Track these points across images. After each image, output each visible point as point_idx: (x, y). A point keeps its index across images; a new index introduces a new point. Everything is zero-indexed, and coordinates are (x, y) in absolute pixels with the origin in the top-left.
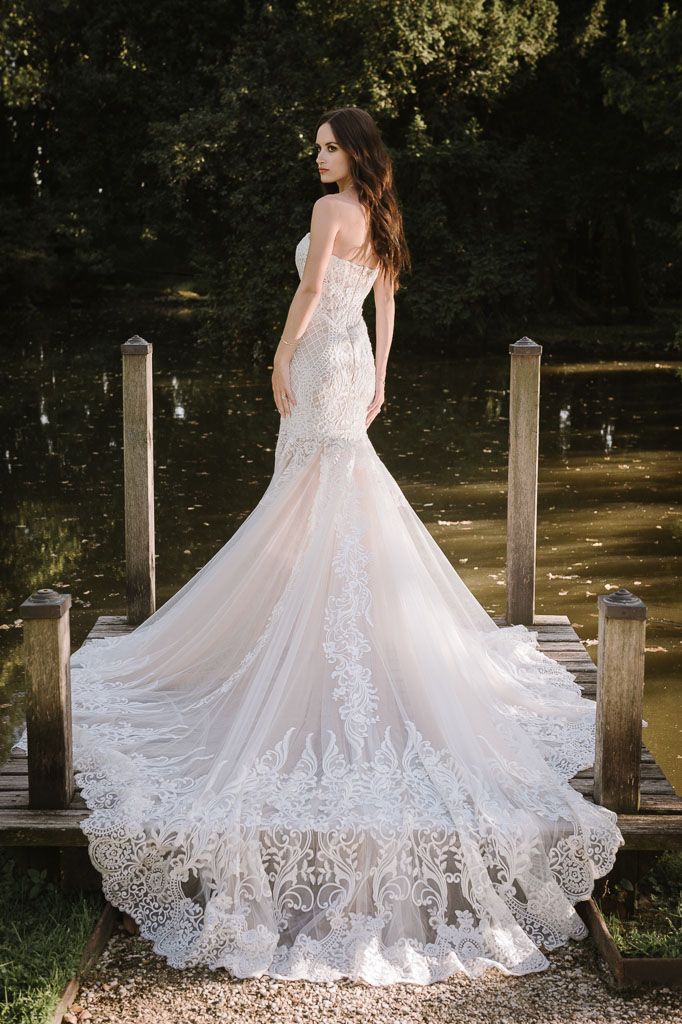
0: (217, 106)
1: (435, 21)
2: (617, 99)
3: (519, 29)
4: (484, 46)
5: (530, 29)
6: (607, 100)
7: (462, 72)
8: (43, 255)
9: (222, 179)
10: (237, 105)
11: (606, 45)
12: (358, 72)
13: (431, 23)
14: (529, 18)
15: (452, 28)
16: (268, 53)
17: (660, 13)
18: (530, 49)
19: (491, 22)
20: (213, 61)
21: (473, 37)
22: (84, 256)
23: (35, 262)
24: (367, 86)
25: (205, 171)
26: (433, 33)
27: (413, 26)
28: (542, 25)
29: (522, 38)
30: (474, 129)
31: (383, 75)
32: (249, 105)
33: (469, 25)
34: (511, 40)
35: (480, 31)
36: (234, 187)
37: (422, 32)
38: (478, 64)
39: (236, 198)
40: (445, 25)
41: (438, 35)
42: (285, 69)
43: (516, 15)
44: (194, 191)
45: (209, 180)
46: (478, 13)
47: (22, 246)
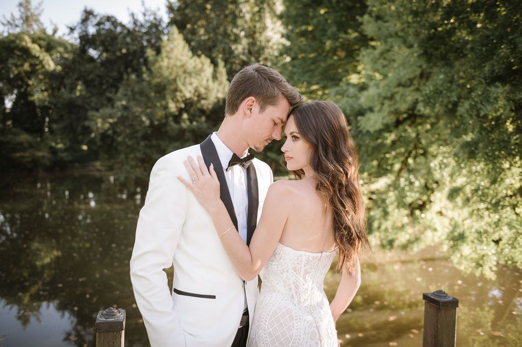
0: (113, 106)
1: (191, 84)
3: (217, 89)
4: (206, 93)
5: (221, 89)
7: (199, 101)
8: (46, 154)
9: (115, 132)
10: (121, 108)
12: (164, 98)
13: (189, 85)
14: (220, 85)
15: (197, 87)
16: (132, 91)
18: (221, 96)
19: (208, 86)
20: (111, 92)
21: (202, 90)
22: (61, 155)
23: (43, 157)
24: (167, 103)
25: (109, 129)
26: (191, 88)
27: (184, 85)
28: (224, 88)
29: (218, 91)
30: (203, 119)
31: (173, 100)
32: (125, 108)
33: (201, 86)
34: (215, 91)
35: (205, 88)
36: (119, 134)
37: (186, 88)
38: (203, 99)
39: (120, 139)
40: (194, 86)
42: (138, 96)
43: (216, 84)
44: (104, 136)
45: (110, 132)
46: (204, 83)
47: (39, 150)
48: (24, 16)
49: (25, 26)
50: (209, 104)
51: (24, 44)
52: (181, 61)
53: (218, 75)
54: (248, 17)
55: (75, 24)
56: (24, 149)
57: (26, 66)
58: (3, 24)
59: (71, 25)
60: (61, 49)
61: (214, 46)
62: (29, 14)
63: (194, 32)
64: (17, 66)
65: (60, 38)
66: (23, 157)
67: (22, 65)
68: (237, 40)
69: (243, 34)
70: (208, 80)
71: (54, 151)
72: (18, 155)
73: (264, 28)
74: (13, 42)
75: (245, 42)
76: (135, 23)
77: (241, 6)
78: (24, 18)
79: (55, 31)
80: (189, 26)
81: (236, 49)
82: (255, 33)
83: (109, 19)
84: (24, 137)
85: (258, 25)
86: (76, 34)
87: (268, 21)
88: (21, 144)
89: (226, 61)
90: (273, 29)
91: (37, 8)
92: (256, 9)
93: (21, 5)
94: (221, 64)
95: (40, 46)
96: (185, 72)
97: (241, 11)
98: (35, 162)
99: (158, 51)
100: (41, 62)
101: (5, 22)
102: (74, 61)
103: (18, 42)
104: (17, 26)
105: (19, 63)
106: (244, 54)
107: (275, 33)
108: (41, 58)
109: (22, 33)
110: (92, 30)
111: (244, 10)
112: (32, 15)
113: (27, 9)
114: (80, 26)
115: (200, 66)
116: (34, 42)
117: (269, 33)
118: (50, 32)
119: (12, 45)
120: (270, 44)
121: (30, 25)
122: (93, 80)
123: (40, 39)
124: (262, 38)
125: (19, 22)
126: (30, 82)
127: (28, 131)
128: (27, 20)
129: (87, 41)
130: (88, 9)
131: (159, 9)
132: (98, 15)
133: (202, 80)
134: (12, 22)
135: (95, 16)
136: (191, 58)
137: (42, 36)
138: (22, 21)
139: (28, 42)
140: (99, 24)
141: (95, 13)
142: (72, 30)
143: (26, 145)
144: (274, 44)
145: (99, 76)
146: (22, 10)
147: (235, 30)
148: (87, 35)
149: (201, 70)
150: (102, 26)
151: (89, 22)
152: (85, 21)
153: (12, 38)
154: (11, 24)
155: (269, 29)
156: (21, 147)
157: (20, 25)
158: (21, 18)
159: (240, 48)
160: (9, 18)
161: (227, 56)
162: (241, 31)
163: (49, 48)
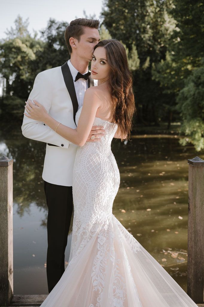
2: (155, 78)
3: (132, 64)
5: (134, 64)
6: (153, 78)
11: (150, 67)
17: (161, 62)
28: (136, 64)
29: (132, 66)
43: (131, 61)
48: (18, 28)
49: (19, 34)
51: (17, 44)
53: (132, 55)
54: (152, 15)
55: (45, 30)
56: (18, 109)
57: (19, 58)
58: (7, 34)
59: (42, 31)
60: (38, 46)
61: (130, 36)
62: (21, 26)
63: (117, 28)
64: (14, 58)
65: (38, 39)
66: (18, 113)
67: (17, 58)
68: (145, 31)
69: (148, 26)
72: (15, 112)
73: (164, 22)
74: (12, 44)
75: (150, 32)
77: (148, 8)
78: (19, 29)
79: (36, 36)
80: (114, 25)
81: (144, 37)
82: (157, 25)
83: (64, 24)
84: (19, 101)
85: (159, 20)
86: (45, 36)
87: (167, 17)
88: (17, 105)
89: (138, 46)
90: (170, 22)
91: (25, 22)
92: (158, 9)
93: (16, 21)
94: (134, 48)
95: (27, 45)
97: (147, 12)
100: (27, 55)
101: (8, 32)
102: (44, 52)
103: (14, 43)
104: (14, 34)
105: (15, 56)
106: (149, 40)
107: (171, 24)
108: (27, 52)
109: (17, 38)
110: (54, 33)
111: (149, 11)
112: (23, 27)
113: (20, 23)
114: (47, 30)
116: (23, 43)
117: (167, 25)
118: (32, 36)
119: (11, 46)
120: (168, 32)
121: (21, 33)
123: (27, 41)
124: (163, 29)
125: (15, 32)
126: (21, 68)
128: (20, 30)
129: (52, 40)
130: (52, 20)
131: (95, 16)
132: (58, 22)
134: (11, 32)
135: (56, 24)
137: (28, 39)
138: (17, 31)
139: (19, 43)
141: (56, 22)
142: (43, 33)
143: (19, 106)
144: (170, 32)
146: (17, 24)
147: (143, 25)
148: (52, 36)
150: (60, 29)
151: (52, 28)
152: (50, 27)
153: (11, 41)
154: (11, 34)
155: (167, 22)
156: (17, 107)
157: (16, 34)
158: (17, 29)
159: (147, 36)
160: (10, 29)
161: (139, 42)
162: (147, 25)
163: (32, 46)
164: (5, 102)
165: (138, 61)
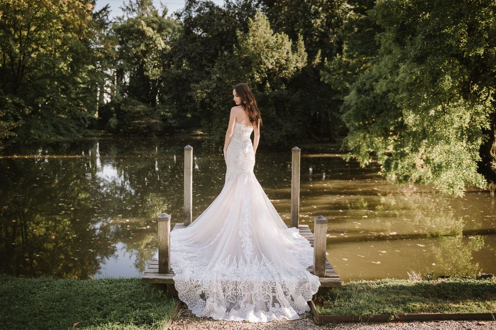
0: (210, 79)
2: (324, 79)
3: (296, 60)
4: (287, 64)
5: (300, 59)
6: (321, 79)
7: (280, 71)
8: (158, 121)
9: (211, 100)
10: (216, 79)
11: (321, 64)
12: (250, 70)
13: (271, 57)
14: (299, 57)
15: (278, 59)
16: (225, 65)
17: (336, 56)
18: (300, 65)
19: (288, 58)
20: (209, 67)
21: (283, 62)
22: (170, 121)
23: (156, 123)
24: (253, 75)
25: (206, 98)
27: (266, 58)
28: (303, 59)
29: (297, 62)
30: (284, 87)
31: (258, 72)
32: (219, 79)
33: (282, 58)
34: (294, 62)
35: (285, 60)
36: (214, 102)
37: (269, 60)
38: (285, 69)
39: (215, 105)
40: (275, 58)
41: (273, 61)
42: (230, 69)
43: (295, 56)
44: (203, 103)
45: (207, 100)
46: (285, 55)
47: (153, 118)
49: (140, 10)
50: (289, 73)
51: (141, 27)
52: (264, 38)
53: (298, 48)
55: (182, 11)
56: (141, 118)
57: (143, 47)
58: (123, 9)
60: (168, 29)
61: (296, 22)
64: (135, 47)
65: (168, 19)
66: (140, 124)
67: (139, 46)
68: (316, 14)
69: (321, 9)
70: (288, 53)
71: (164, 119)
72: (136, 122)
74: (132, 26)
75: (323, 16)
76: (229, 6)
78: (140, 3)
79: (165, 13)
83: (207, 4)
84: (141, 107)
86: (182, 19)
88: (139, 112)
89: (305, 35)
94: (301, 38)
95: (153, 29)
96: (267, 47)
98: (150, 127)
99: (246, 30)
100: (154, 41)
101: (125, 8)
102: (180, 42)
103: (136, 26)
104: (134, 10)
105: (137, 44)
106: (322, 27)
108: (154, 38)
109: (139, 17)
110: (194, 15)
114: (185, 12)
115: (280, 41)
116: (148, 26)
118: (160, 14)
119: (132, 29)
121: (144, 9)
122: (195, 57)
123: (153, 22)
125: (135, 7)
127: (144, 102)
128: (142, 5)
129: (190, 23)
133: (283, 53)
134: (130, 7)
135: (196, 3)
136: (273, 35)
137: (155, 19)
138: (138, 6)
139: (144, 26)
140: (199, 10)
142: (178, 15)
143: (142, 113)
145: (199, 54)
147: (314, 7)
148: (191, 18)
149: (281, 44)
150: (202, 11)
151: (192, 9)
152: (188, 8)
153: (131, 22)
154: (130, 9)
156: (138, 115)
157: (136, 9)
158: (138, 3)
159: (319, 21)
160: (127, 4)
161: (307, 29)
162: (319, 7)
163: (160, 30)
164: (123, 108)
165: (306, 55)
